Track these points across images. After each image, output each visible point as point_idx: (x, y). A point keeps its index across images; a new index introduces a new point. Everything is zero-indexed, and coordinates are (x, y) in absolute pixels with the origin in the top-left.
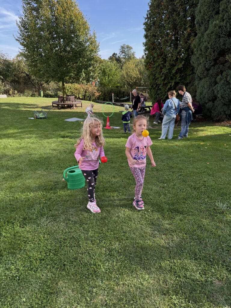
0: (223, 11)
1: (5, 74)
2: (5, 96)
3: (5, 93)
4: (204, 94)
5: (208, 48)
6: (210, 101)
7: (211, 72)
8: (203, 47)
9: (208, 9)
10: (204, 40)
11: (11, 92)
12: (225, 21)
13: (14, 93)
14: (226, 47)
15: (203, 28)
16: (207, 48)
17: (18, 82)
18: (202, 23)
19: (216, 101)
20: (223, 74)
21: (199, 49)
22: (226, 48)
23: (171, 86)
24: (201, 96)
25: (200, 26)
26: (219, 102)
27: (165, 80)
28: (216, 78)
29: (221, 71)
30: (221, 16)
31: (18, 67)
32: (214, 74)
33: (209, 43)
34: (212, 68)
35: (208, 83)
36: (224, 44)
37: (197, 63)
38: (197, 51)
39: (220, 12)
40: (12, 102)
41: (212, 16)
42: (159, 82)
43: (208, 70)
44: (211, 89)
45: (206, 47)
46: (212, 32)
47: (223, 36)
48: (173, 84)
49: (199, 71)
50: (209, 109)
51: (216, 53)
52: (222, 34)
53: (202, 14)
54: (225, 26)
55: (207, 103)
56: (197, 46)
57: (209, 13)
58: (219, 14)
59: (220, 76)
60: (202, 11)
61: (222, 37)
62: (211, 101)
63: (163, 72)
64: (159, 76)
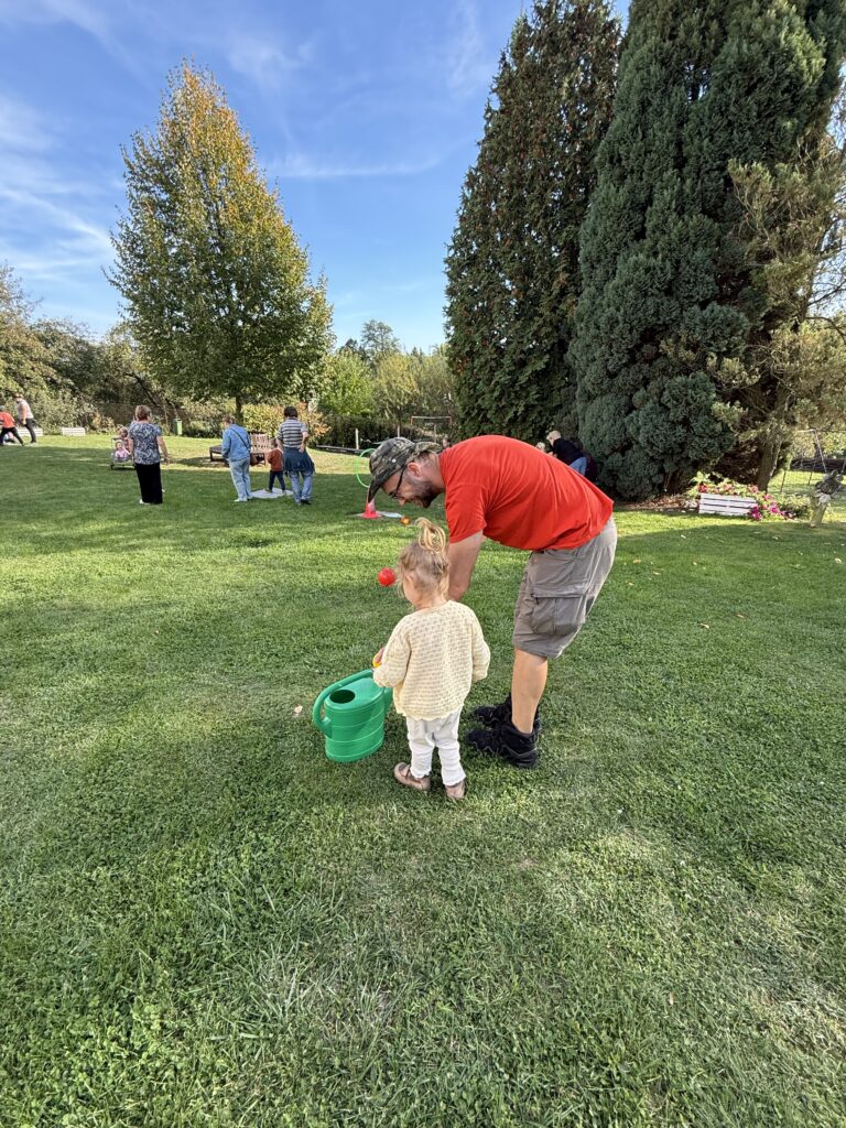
0: (654, 232)
1: (81, 375)
2: (80, 431)
3: (79, 424)
4: (600, 434)
5: (617, 322)
6: (614, 450)
7: (619, 380)
8: (603, 318)
9: (615, 225)
10: (604, 303)
11: (96, 421)
12: (660, 256)
13: (105, 426)
14: (659, 319)
15: (599, 272)
16: (613, 322)
17: (116, 398)
18: (599, 261)
19: (630, 452)
20: (649, 387)
21: (592, 322)
22: (661, 322)
23: (516, 413)
24: (594, 439)
25: (593, 267)
26: (636, 454)
27: (500, 399)
28: (631, 396)
29: (644, 378)
30: (648, 243)
31: (116, 359)
32: (628, 386)
33: (618, 310)
34: (623, 371)
35: (612, 407)
36: (657, 314)
37: (584, 358)
38: (588, 328)
39: (648, 233)
40: (99, 446)
41: (626, 244)
42: (486, 404)
43: (612, 376)
44: (619, 423)
45: (609, 319)
46: (627, 283)
47: (656, 292)
48: (521, 409)
49: (589, 377)
50: (612, 471)
51: (636, 335)
52: (651, 287)
53: (600, 237)
54: (661, 269)
55: (607, 457)
56: (586, 317)
57: (619, 235)
58: (644, 238)
59: (642, 392)
60: (600, 230)
61: (652, 294)
62: (616, 451)
63: (496, 379)
64: (486, 389)
